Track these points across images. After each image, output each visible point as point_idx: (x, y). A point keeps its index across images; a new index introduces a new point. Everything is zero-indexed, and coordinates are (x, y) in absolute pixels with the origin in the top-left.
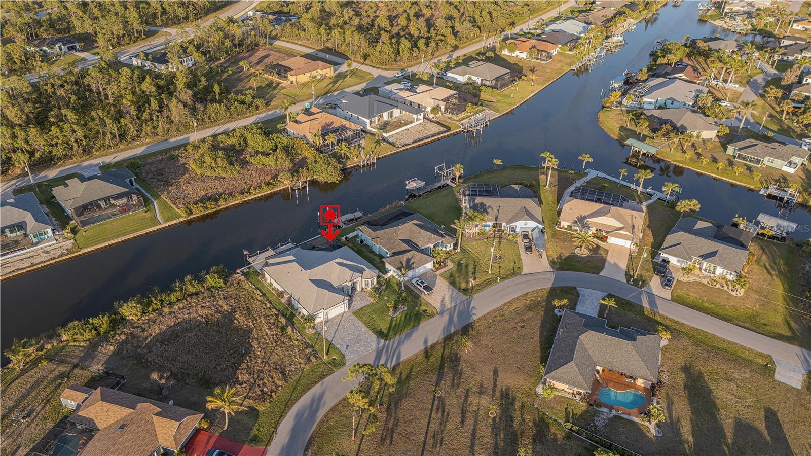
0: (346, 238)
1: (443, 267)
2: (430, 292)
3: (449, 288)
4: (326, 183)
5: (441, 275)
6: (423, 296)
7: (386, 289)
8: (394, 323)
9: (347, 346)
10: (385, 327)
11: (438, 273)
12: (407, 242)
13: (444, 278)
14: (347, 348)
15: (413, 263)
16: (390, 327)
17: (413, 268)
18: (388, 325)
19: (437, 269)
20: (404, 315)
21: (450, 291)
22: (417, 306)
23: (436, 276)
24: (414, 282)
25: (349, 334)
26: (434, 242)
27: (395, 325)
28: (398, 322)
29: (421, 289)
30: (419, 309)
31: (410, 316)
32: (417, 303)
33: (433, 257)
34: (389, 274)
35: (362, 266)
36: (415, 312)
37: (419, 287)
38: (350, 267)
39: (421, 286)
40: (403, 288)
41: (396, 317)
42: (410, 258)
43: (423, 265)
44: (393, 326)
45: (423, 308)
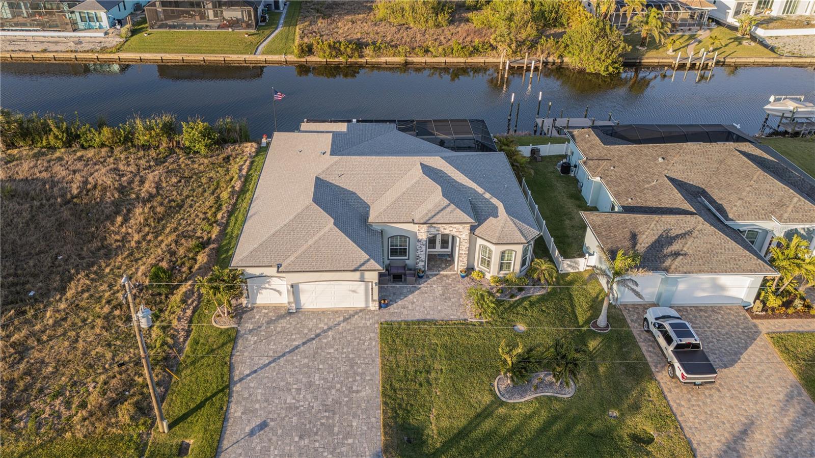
0: (533, 152)
1: (798, 314)
2: (699, 378)
3: (790, 398)
4: (582, 72)
5: (779, 340)
6: (663, 377)
7: (542, 299)
8: (488, 425)
9: (263, 426)
10: (445, 423)
11: (766, 326)
12: (694, 193)
13: (785, 350)
14: (252, 433)
15: (676, 254)
16: (462, 434)
17: (667, 270)
18: (462, 423)
19: (768, 312)
20: (544, 414)
21: (793, 413)
22: (616, 406)
23: (752, 335)
24: (651, 315)
25: (310, 384)
26: (790, 220)
27: (489, 435)
28: (504, 431)
29: (669, 350)
30: (621, 420)
31: (568, 429)
32: (627, 392)
33: (772, 262)
34: (583, 264)
35: (495, 201)
36: (596, 427)
37: (662, 341)
38: (452, 191)
39: (669, 340)
40: (602, 320)
41: (513, 407)
42: (673, 233)
43: (712, 271)
44: (477, 434)
45: (641, 423)
